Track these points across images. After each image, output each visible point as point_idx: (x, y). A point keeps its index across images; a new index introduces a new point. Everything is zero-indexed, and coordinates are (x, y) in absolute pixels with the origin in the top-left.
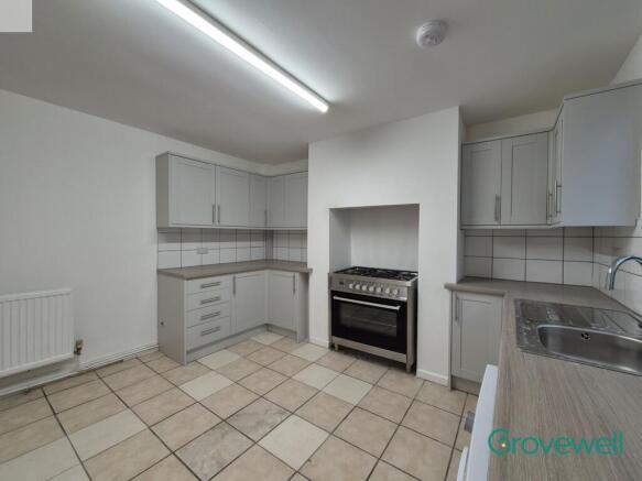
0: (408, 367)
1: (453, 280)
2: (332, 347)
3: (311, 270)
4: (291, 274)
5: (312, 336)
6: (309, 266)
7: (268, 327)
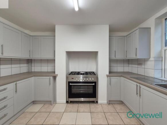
0: (95, 102)
1: (108, 73)
2: (67, 102)
3: (57, 75)
4: (48, 77)
5: (58, 101)
6: (56, 73)
7: (34, 102)
